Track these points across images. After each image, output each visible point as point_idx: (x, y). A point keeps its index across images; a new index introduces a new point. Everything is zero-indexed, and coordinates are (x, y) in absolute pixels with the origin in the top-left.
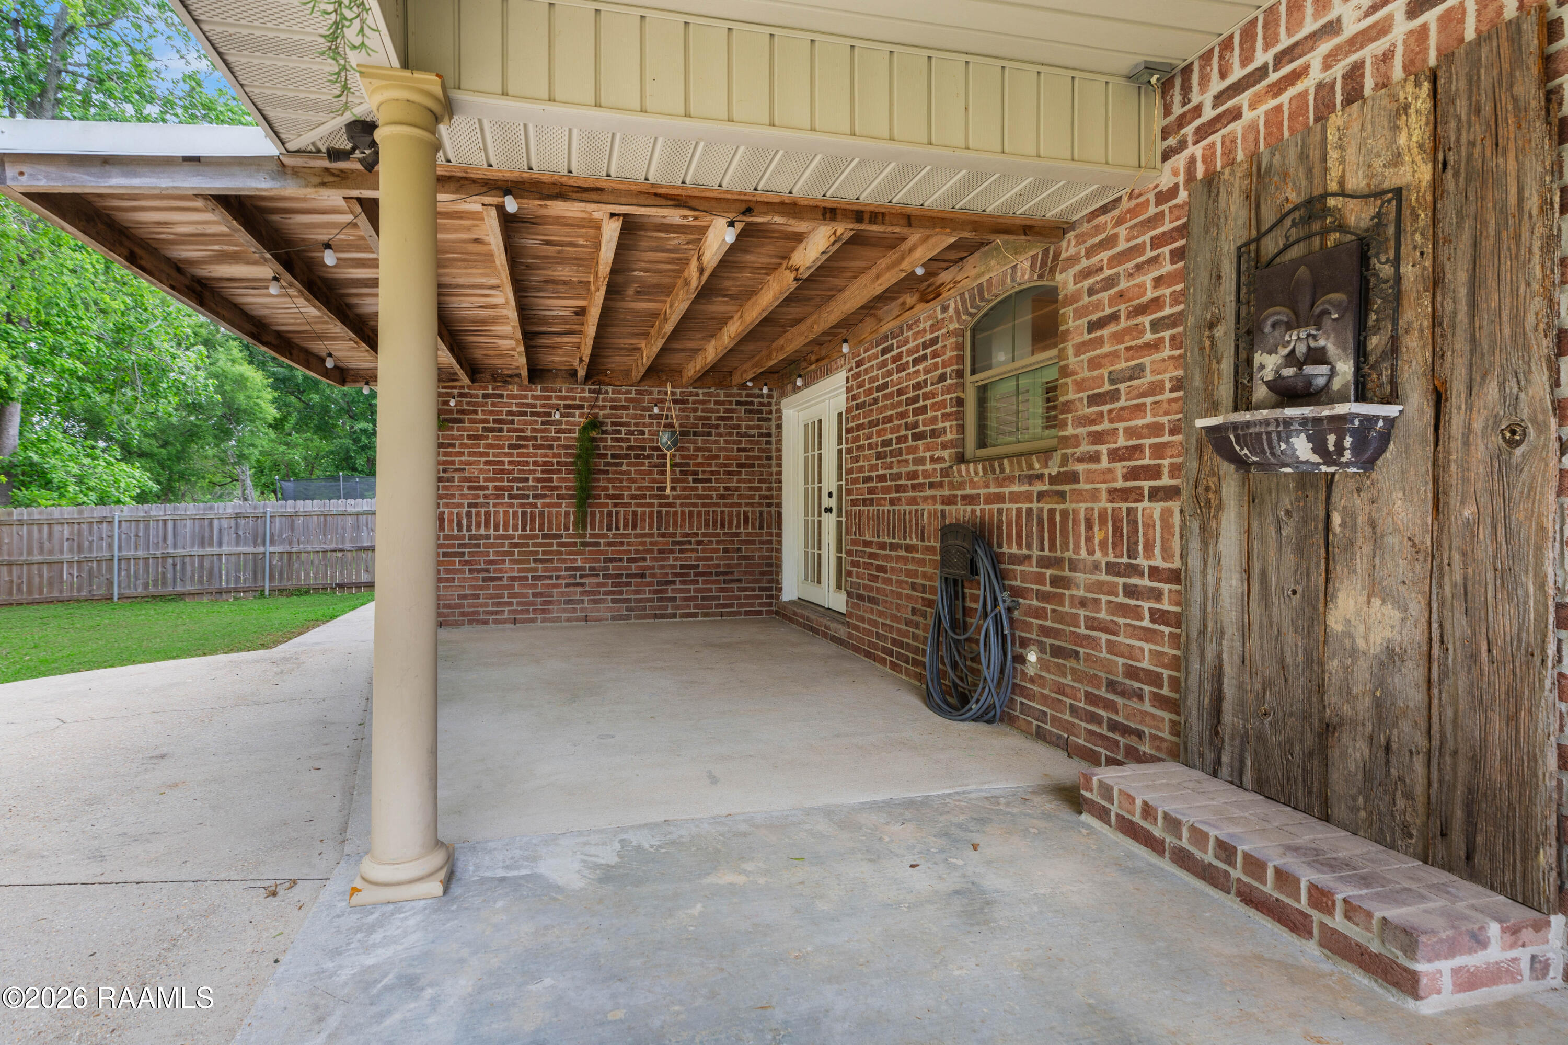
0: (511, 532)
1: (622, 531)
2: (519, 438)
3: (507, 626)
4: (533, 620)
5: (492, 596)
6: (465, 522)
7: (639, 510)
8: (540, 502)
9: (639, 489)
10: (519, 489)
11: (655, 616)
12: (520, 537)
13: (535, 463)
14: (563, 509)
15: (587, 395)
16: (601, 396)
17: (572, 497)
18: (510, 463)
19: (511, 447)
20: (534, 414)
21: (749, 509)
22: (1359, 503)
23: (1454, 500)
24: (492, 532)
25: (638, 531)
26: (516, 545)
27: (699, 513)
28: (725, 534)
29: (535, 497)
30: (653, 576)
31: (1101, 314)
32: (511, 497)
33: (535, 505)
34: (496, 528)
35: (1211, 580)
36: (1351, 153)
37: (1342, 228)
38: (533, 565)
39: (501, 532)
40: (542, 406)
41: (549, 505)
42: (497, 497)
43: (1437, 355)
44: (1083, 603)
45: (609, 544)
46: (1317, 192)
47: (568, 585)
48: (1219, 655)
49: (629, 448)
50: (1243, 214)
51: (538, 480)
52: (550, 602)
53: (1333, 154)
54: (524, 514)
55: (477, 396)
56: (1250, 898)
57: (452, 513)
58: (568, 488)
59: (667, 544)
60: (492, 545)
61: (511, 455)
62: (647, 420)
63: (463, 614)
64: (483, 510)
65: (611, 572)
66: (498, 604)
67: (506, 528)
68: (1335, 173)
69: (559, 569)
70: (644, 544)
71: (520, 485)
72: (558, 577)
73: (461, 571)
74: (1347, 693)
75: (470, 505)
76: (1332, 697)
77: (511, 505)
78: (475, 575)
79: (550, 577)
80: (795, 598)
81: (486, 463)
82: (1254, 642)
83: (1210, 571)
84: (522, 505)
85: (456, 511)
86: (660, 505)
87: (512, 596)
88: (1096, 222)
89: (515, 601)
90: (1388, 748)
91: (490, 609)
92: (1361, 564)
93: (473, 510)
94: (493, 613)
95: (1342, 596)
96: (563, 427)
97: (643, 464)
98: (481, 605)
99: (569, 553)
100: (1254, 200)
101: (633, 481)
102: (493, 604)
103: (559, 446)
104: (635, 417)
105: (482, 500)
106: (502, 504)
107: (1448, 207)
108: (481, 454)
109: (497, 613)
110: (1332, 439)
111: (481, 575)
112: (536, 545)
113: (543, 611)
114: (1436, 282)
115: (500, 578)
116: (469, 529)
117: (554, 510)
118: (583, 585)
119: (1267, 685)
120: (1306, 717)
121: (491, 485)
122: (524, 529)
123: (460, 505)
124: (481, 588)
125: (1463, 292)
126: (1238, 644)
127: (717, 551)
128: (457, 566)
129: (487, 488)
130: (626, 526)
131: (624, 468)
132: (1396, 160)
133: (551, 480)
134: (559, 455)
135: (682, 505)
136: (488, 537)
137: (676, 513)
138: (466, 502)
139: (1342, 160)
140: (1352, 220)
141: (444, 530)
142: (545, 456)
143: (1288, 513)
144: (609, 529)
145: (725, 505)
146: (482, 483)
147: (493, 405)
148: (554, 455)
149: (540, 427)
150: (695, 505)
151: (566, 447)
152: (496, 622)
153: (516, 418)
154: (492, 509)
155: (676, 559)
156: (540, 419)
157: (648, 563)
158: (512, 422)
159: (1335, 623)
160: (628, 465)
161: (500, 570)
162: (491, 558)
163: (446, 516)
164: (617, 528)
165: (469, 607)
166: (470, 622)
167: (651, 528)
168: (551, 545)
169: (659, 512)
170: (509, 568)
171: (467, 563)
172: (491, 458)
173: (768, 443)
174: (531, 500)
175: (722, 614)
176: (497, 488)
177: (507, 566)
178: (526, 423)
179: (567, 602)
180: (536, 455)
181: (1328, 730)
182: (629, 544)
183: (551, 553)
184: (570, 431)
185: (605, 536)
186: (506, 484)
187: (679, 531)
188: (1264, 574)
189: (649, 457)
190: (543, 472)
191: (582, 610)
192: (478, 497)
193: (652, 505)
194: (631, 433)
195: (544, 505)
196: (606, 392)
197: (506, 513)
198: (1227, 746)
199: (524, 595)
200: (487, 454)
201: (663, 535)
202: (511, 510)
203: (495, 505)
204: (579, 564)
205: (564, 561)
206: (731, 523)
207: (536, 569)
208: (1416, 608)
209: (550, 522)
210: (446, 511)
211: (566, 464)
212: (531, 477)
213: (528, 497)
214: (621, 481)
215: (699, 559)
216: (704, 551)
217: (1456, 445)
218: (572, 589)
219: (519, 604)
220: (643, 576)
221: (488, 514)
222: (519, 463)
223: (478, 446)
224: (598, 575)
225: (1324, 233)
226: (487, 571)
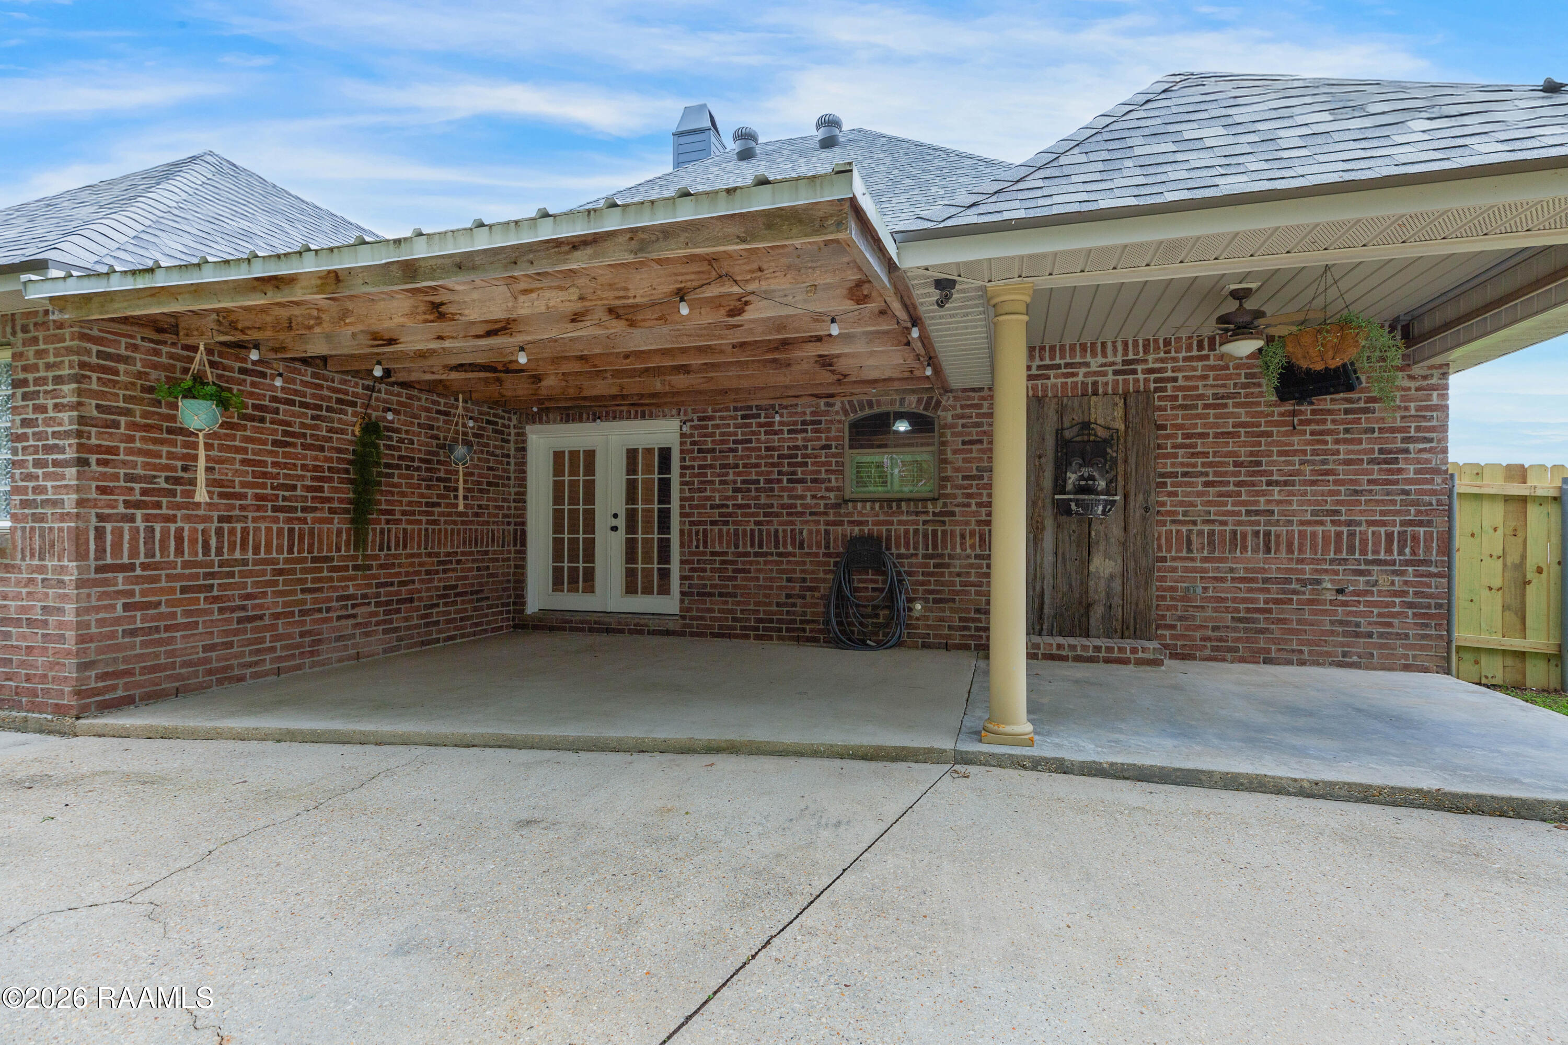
0: (274, 555)
1: (393, 551)
2: (285, 433)
3: (269, 678)
4: (299, 667)
5: (250, 642)
6: (213, 542)
7: (409, 527)
8: (309, 516)
9: (410, 504)
10: (285, 499)
11: (423, 643)
12: (286, 561)
13: (304, 467)
14: (336, 526)
15: (360, 390)
16: (374, 395)
17: (346, 511)
18: (275, 464)
19: (275, 443)
20: (303, 405)
21: (495, 527)
22: (1101, 528)
23: (1131, 528)
24: (250, 555)
25: (408, 551)
26: (281, 572)
27: (459, 530)
28: (478, 552)
29: (304, 509)
30: (420, 599)
31: (971, 438)
32: (275, 509)
33: (304, 521)
34: (256, 551)
35: (1039, 558)
36: (1099, 412)
37: (1096, 435)
38: (300, 596)
39: (262, 555)
40: (314, 396)
41: (321, 521)
42: (259, 508)
43: (1126, 483)
44: (959, 575)
45: (381, 566)
46: (1087, 420)
47: (339, 618)
48: (1042, 587)
49: (401, 458)
50: (1055, 418)
51: (308, 489)
52: (320, 642)
53: (1093, 410)
54: (291, 531)
55: (231, 369)
56: (1107, 661)
57: (196, 530)
58: (341, 501)
59: (433, 564)
60: (250, 574)
61: (276, 454)
62: (416, 429)
63: (210, 672)
64: (239, 526)
65: (383, 599)
66: (258, 652)
67: (268, 550)
68: (1093, 416)
69: (329, 600)
70: (412, 564)
71: (287, 494)
72: (328, 610)
73: (209, 612)
74: (1096, 591)
75: (221, 519)
76: (1091, 593)
77: (276, 520)
78: (228, 615)
79: (320, 610)
80: (536, 610)
81: (244, 462)
82: (1059, 580)
83: (1038, 554)
84: (289, 520)
85: (200, 527)
86: (428, 522)
87: (275, 639)
88: (968, 394)
89: (278, 644)
90: (1110, 607)
91: (248, 659)
92: (1102, 548)
93: (226, 526)
94: (250, 665)
95: (1095, 559)
96: (336, 425)
97: (412, 477)
98: (236, 657)
99: (341, 579)
100: (1061, 414)
101: (403, 494)
102: (251, 653)
103: (331, 449)
104: (405, 423)
105: (237, 512)
106: (264, 518)
107: (1130, 439)
108: (238, 450)
109: (256, 663)
110: (1109, 507)
111: (235, 615)
112: (304, 571)
113: (312, 654)
114: (1126, 461)
115: (261, 617)
116: (219, 552)
117: (326, 526)
118: (354, 616)
119: (1064, 594)
120: (1080, 603)
121: (250, 492)
122: (290, 551)
123: (206, 519)
124: (236, 633)
125: (1134, 467)
126: (1051, 582)
127: (471, 569)
128: (202, 605)
129: (244, 496)
130: (397, 546)
131: (396, 480)
132: (1114, 419)
133: (321, 489)
134: (330, 460)
135: (446, 522)
136: (245, 562)
137: (440, 530)
138: (215, 515)
139: (1096, 413)
140: (1099, 434)
141: (183, 553)
142: (316, 458)
143: (1074, 531)
144: (381, 549)
145: (479, 523)
146: (237, 490)
147: (253, 384)
148: (327, 459)
149: (309, 421)
150: (455, 523)
151: (339, 450)
152: (255, 676)
153: (282, 407)
154: (251, 525)
155: (440, 580)
156: (310, 412)
157: (417, 586)
158: (277, 411)
159: (1092, 569)
160: (400, 476)
161: (261, 606)
162: (249, 590)
163: (186, 534)
164: (389, 549)
165: (218, 660)
166: (220, 682)
167: (419, 547)
168: (321, 570)
169: (427, 530)
170: (272, 603)
171: (216, 599)
172: (250, 457)
173: (508, 464)
174: (299, 514)
175: (475, 634)
176: (258, 497)
177: (269, 600)
178: (293, 415)
179: (338, 639)
180: (305, 457)
181: (1089, 605)
182: (400, 565)
183: (320, 580)
184: (343, 431)
185: (376, 557)
186: (269, 491)
187: (442, 550)
188: (1063, 554)
189: (418, 469)
190: (313, 479)
191: (354, 646)
192: (233, 507)
193: (419, 522)
194: (401, 441)
195: (315, 520)
196: (379, 391)
197: (269, 530)
198: (1046, 622)
199: (290, 636)
200: (245, 451)
201: (429, 555)
202: (275, 527)
203: (255, 520)
204: (351, 591)
205: (334, 589)
206: (482, 542)
207: (304, 602)
208: (1119, 561)
209: (321, 542)
210: (187, 527)
211: (338, 471)
212: (299, 484)
213: (295, 509)
214: (392, 493)
215: (458, 578)
216: (462, 570)
217: (1132, 511)
218: (344, 622)
219: (284, 648)
220: (411, 600)
221: (245, 531)
222: (286, 466)
223: (233, 438)
224: (369, 603)
225: (1089, 435)
226: (243, 608)
